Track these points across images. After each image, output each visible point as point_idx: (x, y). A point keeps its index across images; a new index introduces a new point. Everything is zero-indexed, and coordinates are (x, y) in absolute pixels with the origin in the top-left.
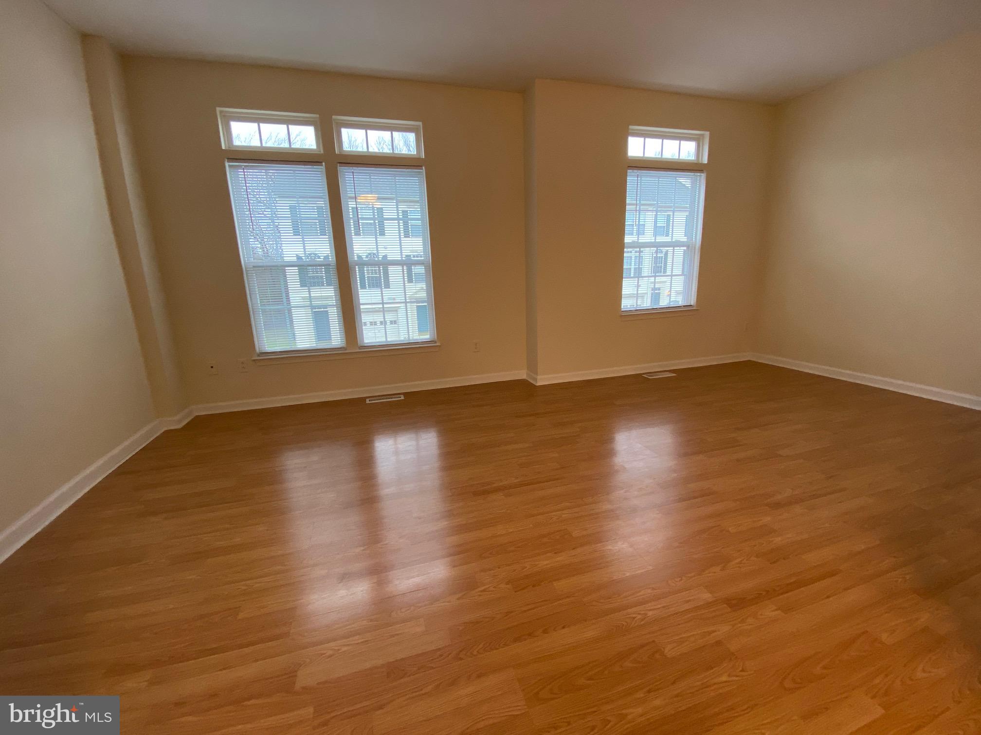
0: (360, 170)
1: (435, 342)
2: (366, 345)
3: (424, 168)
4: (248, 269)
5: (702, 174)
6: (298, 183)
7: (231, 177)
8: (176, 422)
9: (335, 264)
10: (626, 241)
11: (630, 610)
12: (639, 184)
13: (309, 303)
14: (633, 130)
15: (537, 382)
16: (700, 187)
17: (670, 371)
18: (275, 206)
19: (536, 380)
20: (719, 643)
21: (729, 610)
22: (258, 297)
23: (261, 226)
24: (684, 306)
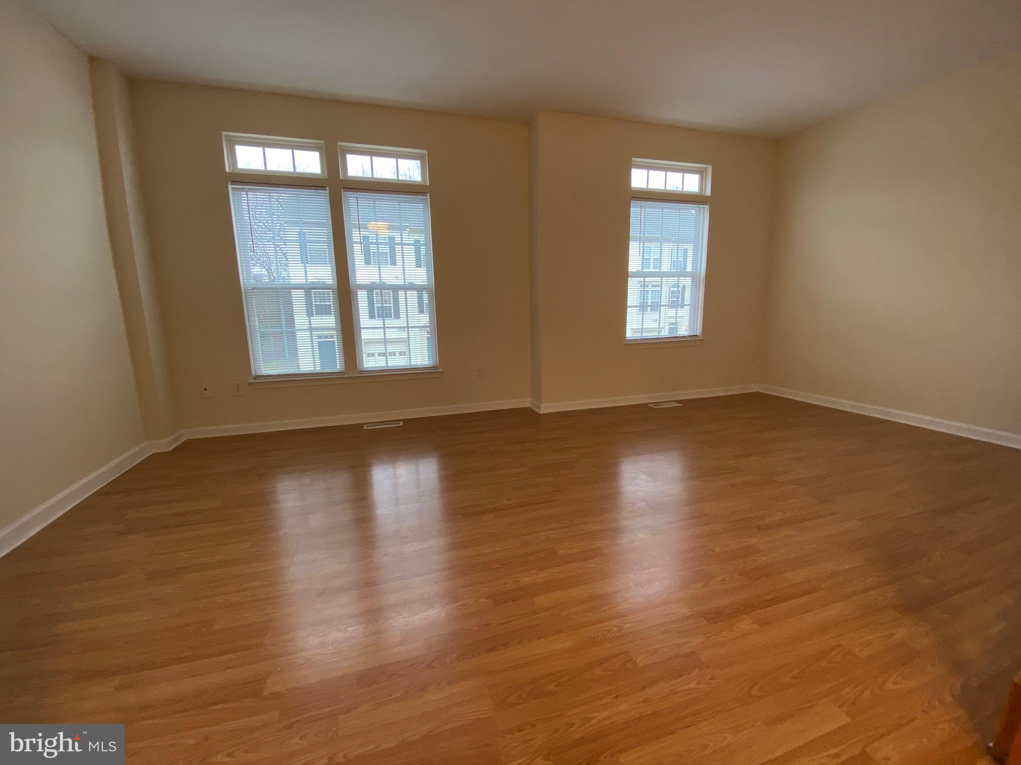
0: (364, 195)
1: (438, 368)
2: (365, 370)
3: (428, 195)
4: (247, 291)
5: (705, 206)
6: (301, 206)
7: (233, 199)
8: (164, 445)
9: (336, 288)
10: (629, 270)
11: (606, 623)
12: (643, 214)
13: (308, 326)
14: (634, 161)
15: (540, 410)
16: (703, 218)
17: (677, 401)
18: (285, 234)
19: (539, 408)
20: (693, 653)
21: (706, 623)
22: (256, 319)
23: (269, 254)
24: (689, 336)
